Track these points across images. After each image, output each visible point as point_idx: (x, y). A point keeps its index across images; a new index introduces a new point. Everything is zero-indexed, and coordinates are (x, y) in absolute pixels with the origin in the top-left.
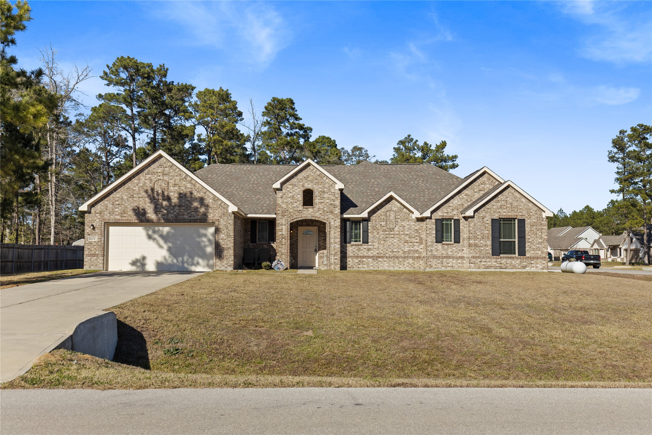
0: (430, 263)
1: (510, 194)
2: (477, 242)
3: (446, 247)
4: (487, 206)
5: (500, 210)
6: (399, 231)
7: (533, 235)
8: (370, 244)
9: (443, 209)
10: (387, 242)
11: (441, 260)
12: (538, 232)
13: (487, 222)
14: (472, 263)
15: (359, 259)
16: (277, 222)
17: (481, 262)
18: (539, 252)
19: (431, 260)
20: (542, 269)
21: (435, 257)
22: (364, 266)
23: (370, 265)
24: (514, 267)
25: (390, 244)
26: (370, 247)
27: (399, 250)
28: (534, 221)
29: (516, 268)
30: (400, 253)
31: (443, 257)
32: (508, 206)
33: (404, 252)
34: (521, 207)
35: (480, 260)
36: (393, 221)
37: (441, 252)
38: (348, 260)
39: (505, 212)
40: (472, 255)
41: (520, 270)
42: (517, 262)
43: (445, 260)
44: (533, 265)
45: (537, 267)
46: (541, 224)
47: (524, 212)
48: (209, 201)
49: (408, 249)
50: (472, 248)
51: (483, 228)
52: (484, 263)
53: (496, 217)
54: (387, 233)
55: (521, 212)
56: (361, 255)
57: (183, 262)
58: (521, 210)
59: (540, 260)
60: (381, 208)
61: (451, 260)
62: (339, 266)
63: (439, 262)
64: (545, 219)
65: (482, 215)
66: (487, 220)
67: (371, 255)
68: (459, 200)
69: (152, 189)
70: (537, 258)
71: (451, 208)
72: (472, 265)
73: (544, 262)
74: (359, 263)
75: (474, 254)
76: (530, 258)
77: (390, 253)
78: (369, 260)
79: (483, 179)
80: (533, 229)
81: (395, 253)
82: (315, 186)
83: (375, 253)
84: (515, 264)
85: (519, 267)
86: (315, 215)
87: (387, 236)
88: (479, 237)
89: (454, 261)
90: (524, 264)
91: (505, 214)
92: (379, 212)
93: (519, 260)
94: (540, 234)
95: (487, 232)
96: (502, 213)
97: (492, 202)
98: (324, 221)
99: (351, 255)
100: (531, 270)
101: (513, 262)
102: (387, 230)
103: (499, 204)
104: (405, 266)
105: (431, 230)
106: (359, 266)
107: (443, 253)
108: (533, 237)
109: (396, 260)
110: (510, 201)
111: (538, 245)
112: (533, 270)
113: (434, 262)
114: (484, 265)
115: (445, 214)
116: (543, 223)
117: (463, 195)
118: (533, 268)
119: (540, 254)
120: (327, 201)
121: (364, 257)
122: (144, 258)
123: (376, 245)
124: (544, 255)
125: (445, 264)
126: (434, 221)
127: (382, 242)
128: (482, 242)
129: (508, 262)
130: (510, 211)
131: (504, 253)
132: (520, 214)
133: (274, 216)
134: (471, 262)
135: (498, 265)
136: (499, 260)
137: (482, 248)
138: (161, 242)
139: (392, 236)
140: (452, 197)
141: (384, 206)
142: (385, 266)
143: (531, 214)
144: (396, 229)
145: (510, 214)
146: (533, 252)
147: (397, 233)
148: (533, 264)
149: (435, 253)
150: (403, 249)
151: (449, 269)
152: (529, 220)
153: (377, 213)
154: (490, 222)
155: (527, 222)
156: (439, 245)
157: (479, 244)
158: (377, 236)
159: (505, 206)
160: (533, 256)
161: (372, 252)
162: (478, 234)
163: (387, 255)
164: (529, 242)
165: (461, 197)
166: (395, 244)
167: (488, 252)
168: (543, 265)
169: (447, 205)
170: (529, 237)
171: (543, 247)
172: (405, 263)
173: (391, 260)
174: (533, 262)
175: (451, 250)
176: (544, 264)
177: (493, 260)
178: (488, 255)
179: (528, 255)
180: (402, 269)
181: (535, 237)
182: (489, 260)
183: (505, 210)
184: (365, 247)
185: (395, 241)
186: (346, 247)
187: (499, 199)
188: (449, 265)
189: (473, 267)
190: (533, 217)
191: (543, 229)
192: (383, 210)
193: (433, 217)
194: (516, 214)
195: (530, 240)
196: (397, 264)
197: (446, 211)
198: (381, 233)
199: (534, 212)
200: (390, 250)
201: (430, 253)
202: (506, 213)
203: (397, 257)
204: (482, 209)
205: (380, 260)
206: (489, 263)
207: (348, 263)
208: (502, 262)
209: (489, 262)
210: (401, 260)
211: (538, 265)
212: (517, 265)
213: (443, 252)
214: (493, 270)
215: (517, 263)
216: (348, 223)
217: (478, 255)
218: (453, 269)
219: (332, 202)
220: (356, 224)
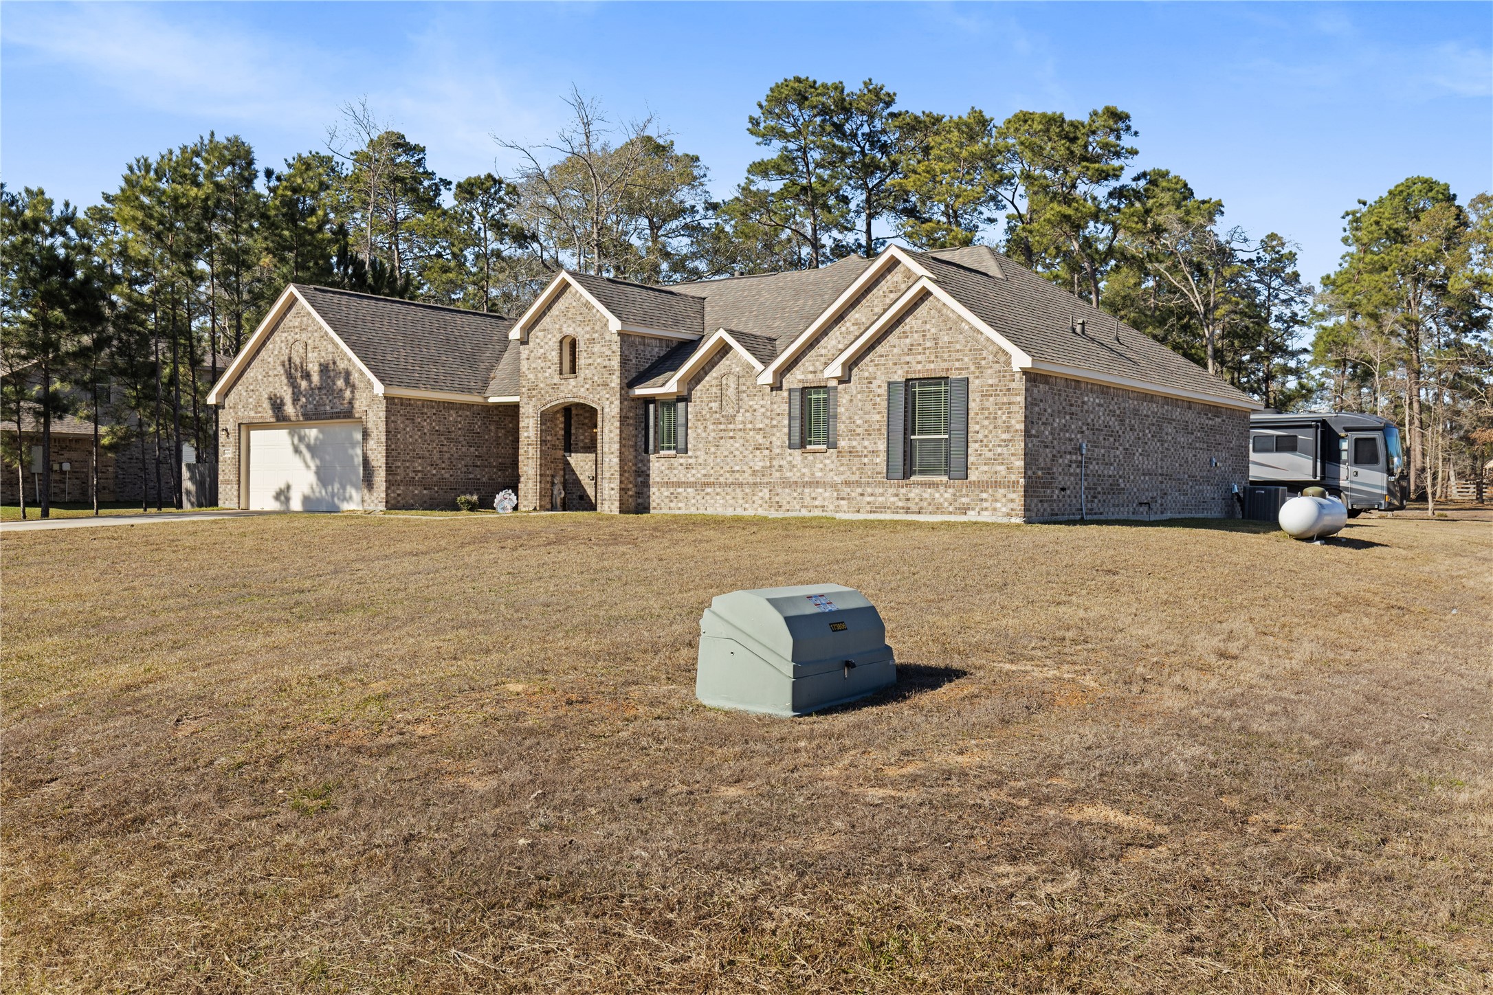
0: (777, 499)
1: (932, 312)
2: (854, 443)
3: (810, 457)
4: (879, 349)
5: (908, 359)
6: (744, 423)
7: (986, 422)
8: (690, 453)
9: (806, 362)
10: (722, 449)
11: (799, 490)
12: (1000, 413)
13: (879, 391)
14: (843, 499)
15: (672, 490)
16: (522, 410)
17: (862, 495)
18: (1002, 468)
19: (780, 490)
20: (1008, 514)
21: (786, 483)
22: (680, 505)
23: (690, 505)
24: (938, 509)
25: (726, 453)
26: (690, 461)
27: (745, 468)
28: (990, 382)
29: (943, 513)
30: (746, 475)
31: (805, 484)
32: (928, 344)
33: (754, 473)
34: (958, 347)
35: (859, 490)
36: (733, 398)
37: (799, 471)
38: (653, 490)
39: (919, 362)
40: (843, 477)
41: (952, 518)
42: (946, 495)
43: (807, 490)
44: (985, 505)
45: (995, 509)
46: (1009, 390)
47: (966, 359)
48: (355, 376)
49: (761, 464)
50: (844, 460)
51: (869, 407)
52: (869, 499)
53: (899, 376)
54: (722, 427)
55: (958, 360)
56: (675, 480)
57: (333, 495)
58: (959, 355)
59: (1002, 491)
60: (710, 370)
61: (820, 490)
62: (617, 504)
63: (795, 494)
64: (1017, 376)
65: (866, 374)
66: (879, 386)
67: (692, 479)
68: (840, 338)
69: (290, 359)
70: (997, 484)
71: (822, 359)
72: (843, 502)
73: (1013, 496)
74: (674, 497)
75: (848, 476)
76: (977, 484)
77: (728, 475)
78: (690, 490)
79: (895, 279)
80: (987, 404)
81: (737, 475)
82: (579, 329)
83: (697, 474)
84: (942, 500)
85: (951, 509)
86: (580, 394)
87: (722, 434)
88: (859, 430)
89: (827, 494)
90: (964, 500)
91: (919, 367)
92: (707, 378)
93: (950, 490)
94: (1004, 418)
95: (878, 417)
96: (914, 364)
97: (892, 339)
98: (594, 405)
99: (658, 479)
100: (980, 519)
101: (937, 495)
102: (722, 420)
103: (908, 341)
104: (755, 506)
105: (779, 418)
106: (672, 505)
107: (804, 474)
108: (986, 427)
109: (738, 490)
110: (933, 331)
111: (999, 450)
112: (986, 517)
113: (785, 495)
114: (869, 503)
115: (810, 376)
116: (1013, 385)
117: (848, 324)
118: (985, 513)
119: (1004, 473)
120: (599, 360)
121: (679, 484)
122: (288, 487)
123: (701, 454)
124: (1013, 478)
125: (807, 500)
126: (785, 394)
127: (713, 449)
128: (866, 443)
129: (925, 495)
130: (933, 358)
131: (922, 472)
132: (957, 364)
133: (516, 399)
134: (843, 494)
135: (900, 504)
136: (903, 491)
137: (866, 460)
138: (308, 456)
139: (731, 434)
140: (824, 331)
141: (717, 363)
142: (719, 505)
143: (983, 363)
144: (740, 418)
145: (932, 366)
146: (986, 468)
147: (741, 426)
148: (986, 500)
149: (788, 474)
150: (751, 464)
151: (817, 513)
152: (977, 382)
153: (704, 382)
154: (883, 391)
155: (974, 384)
156: (797, 453)
157: (859, 448)
158: (704, 435)
159: (920, 345)
160: (985, 479)
161: (694, 472)
162: (859, 422)
163: (722, 480)
164: (976, 442)
165: (843, 329)
166: (737, 453)
167: (878, 469)
168: (1011, 505)
169: (813, 353)
170: (977, 427)
171: (1013, 455)
172: (755, 498)
173: (729, 490)
174: (984, 495)
175: (821, 466)
176: (1012, 501)
177: (891, 491)
178: (879, 478)
179: (973, 476)
180: (750, 512)
181: (991, 427)
182: (881, 490)
183: (919, 358)
184: (682, 461)
185: (737, 445)
186: (649, 461)
187: (907, 328)
188: (817, 503)
189: (845, 508)
190: (989, 371)
191: (1013, 403)
192: (714, 373)
193: (785, 385)
194: (945, 365)
195: (980, 436)
196: (741, 502)
197: (811, 369)
198: (711, 427)
199: (991, 357)
200: (727, 468)
201: (778, 474)
202: (923, 366)
203: (741, 485)
204: (868, 359)
205: (709, 490)
206: (881, 499)
207: (653, 497)
208: (911, 495)
209: (882, 495)
210: (747, 490)
211: (998, 505)
212: (946, 504)
213: (804, 470)
214: (887, 516)
215: (946, 500)
216: (651, 407)
217: (855, 478)
218: (824, 514)
219: (607, 363)
220: (669, 409)
